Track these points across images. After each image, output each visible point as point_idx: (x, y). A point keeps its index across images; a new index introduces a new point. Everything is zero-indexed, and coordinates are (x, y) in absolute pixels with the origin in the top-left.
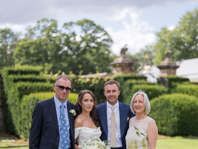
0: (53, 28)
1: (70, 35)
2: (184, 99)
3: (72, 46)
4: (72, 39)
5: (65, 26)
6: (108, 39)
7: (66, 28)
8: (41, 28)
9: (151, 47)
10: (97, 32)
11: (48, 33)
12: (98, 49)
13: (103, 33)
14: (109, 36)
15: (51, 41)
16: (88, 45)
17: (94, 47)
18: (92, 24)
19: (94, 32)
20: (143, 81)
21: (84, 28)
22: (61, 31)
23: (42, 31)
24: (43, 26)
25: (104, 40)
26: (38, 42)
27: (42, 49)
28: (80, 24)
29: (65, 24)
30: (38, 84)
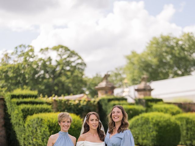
0: (30, 53)
1: (46, 60)
2: (161, 117)
3: (48, 69)
4: (48, 63)
5: (42, 52)
6: (82, 62)
7: (42, 53)
8: (19, 53)
9: (121, 69)
10: (72, 57)
11: (26, 58)
12: (72, 72)
13: (76, 57)
14: (82, 60)
15: (28, 65)
16: (63, 69)
17: (69, 71)
18: (67, 49)
19: (68, 57)
20: (124, 102)
21: (59, 53)
22: (37, 56)
23: (20, 56)
24: (21, 52)
25: (78, 64)
26: (16, 67)
27: (20, 72)
28: (56, 49)
29: (42, 50)
30: (38, 106)
